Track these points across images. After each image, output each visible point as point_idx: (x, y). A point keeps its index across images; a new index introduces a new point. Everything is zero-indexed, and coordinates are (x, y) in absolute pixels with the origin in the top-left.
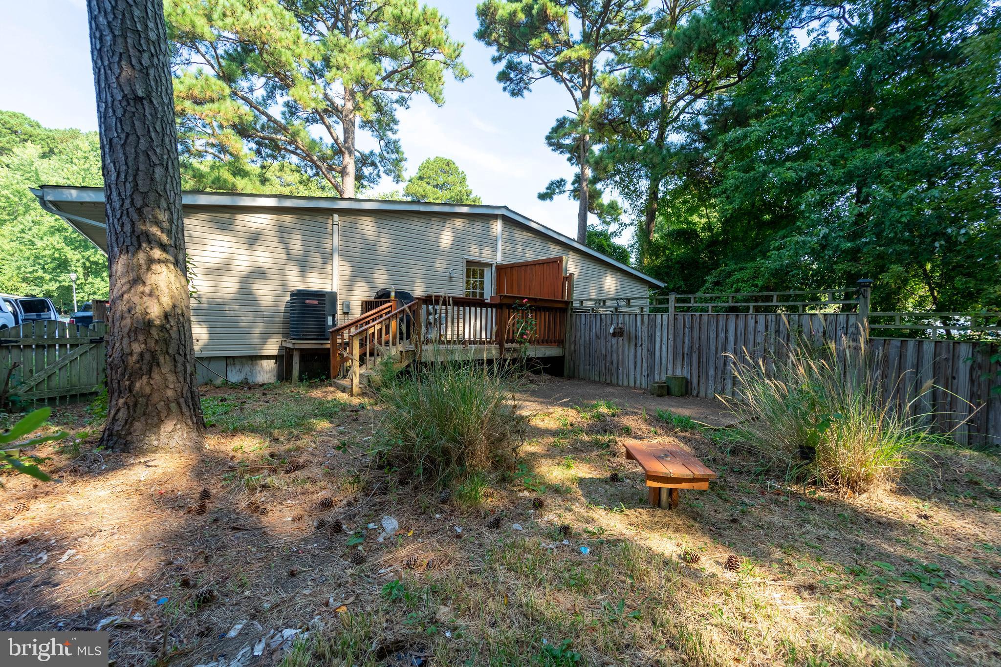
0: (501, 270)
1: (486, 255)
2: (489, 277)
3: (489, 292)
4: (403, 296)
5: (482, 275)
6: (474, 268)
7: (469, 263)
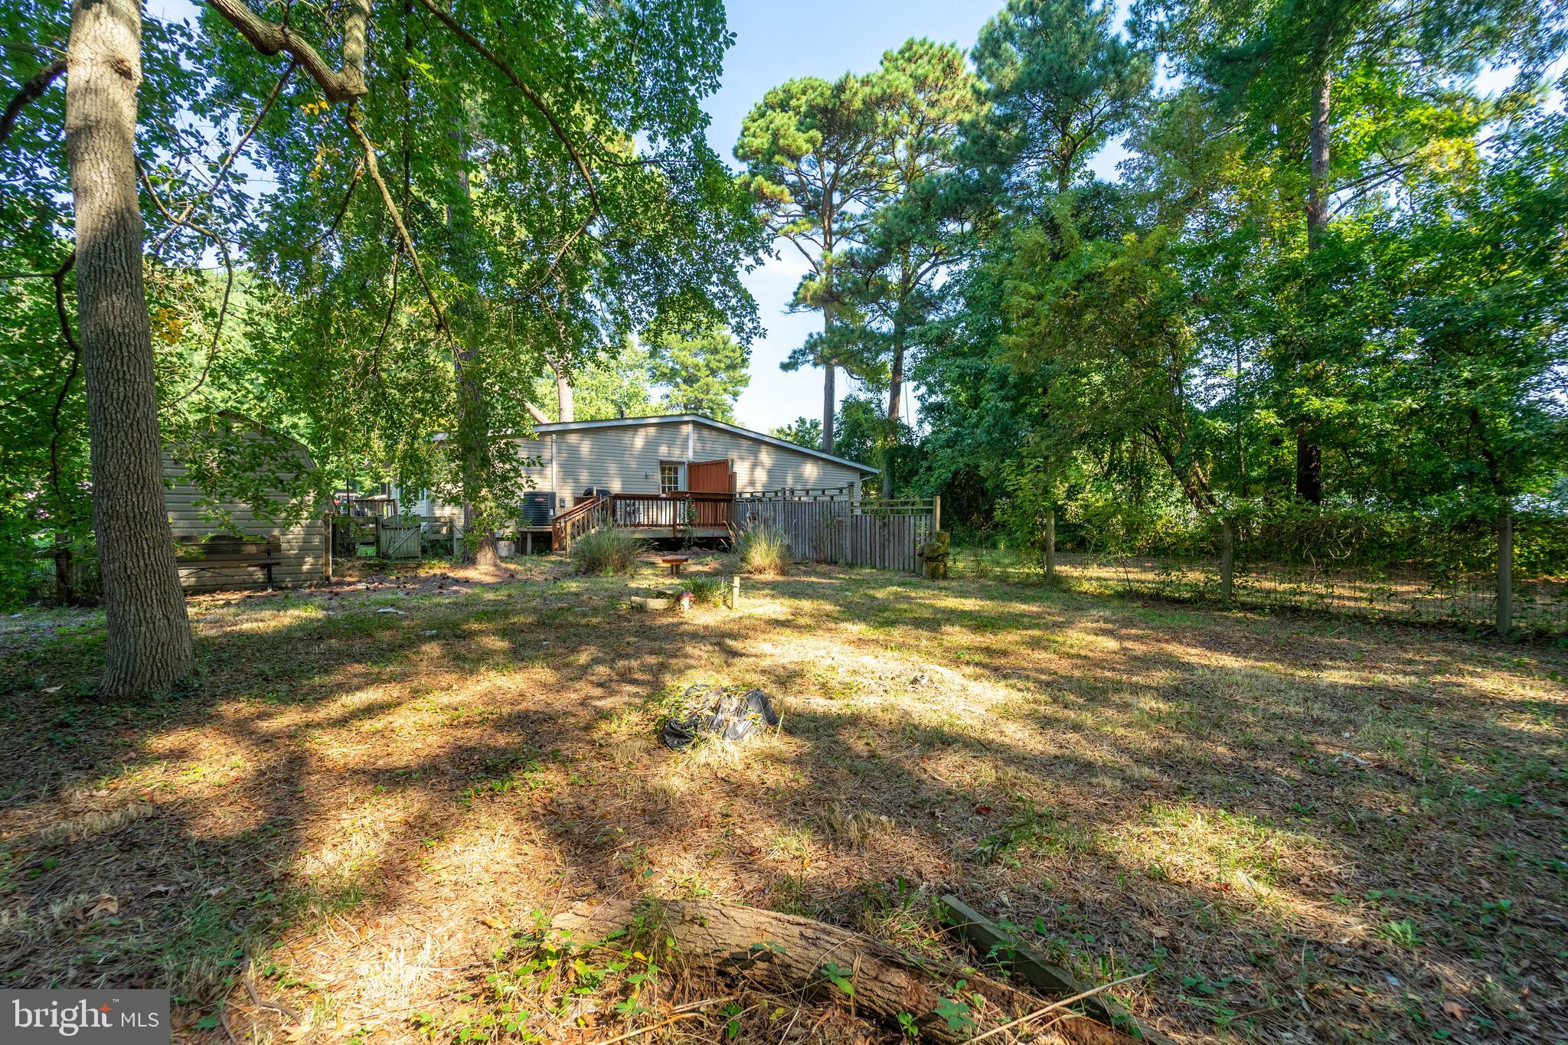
0: (693, 467)
1: (676, 455)
2: (682, 474)
3: (682, 486)
4: (604, 493)
5: (676, 473)
6: (668, 467)
7: (662, 462)
